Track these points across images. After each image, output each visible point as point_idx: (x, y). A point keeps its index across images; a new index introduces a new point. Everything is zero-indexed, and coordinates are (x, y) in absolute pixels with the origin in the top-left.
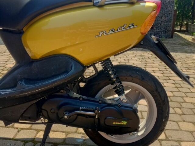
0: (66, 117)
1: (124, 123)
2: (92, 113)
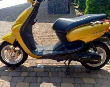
0: (79, 59)
1: (97, 61)
2: (88, 58)
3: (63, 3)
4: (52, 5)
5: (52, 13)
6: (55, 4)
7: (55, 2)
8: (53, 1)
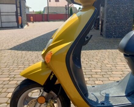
3: (126, 25)
4: (112, 28)
5: (111, 38)
6: (116, 25)
7: (116, 23)
8: (113, 22)
